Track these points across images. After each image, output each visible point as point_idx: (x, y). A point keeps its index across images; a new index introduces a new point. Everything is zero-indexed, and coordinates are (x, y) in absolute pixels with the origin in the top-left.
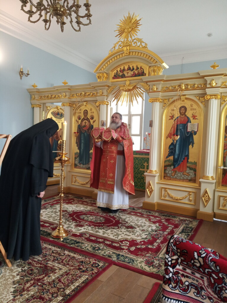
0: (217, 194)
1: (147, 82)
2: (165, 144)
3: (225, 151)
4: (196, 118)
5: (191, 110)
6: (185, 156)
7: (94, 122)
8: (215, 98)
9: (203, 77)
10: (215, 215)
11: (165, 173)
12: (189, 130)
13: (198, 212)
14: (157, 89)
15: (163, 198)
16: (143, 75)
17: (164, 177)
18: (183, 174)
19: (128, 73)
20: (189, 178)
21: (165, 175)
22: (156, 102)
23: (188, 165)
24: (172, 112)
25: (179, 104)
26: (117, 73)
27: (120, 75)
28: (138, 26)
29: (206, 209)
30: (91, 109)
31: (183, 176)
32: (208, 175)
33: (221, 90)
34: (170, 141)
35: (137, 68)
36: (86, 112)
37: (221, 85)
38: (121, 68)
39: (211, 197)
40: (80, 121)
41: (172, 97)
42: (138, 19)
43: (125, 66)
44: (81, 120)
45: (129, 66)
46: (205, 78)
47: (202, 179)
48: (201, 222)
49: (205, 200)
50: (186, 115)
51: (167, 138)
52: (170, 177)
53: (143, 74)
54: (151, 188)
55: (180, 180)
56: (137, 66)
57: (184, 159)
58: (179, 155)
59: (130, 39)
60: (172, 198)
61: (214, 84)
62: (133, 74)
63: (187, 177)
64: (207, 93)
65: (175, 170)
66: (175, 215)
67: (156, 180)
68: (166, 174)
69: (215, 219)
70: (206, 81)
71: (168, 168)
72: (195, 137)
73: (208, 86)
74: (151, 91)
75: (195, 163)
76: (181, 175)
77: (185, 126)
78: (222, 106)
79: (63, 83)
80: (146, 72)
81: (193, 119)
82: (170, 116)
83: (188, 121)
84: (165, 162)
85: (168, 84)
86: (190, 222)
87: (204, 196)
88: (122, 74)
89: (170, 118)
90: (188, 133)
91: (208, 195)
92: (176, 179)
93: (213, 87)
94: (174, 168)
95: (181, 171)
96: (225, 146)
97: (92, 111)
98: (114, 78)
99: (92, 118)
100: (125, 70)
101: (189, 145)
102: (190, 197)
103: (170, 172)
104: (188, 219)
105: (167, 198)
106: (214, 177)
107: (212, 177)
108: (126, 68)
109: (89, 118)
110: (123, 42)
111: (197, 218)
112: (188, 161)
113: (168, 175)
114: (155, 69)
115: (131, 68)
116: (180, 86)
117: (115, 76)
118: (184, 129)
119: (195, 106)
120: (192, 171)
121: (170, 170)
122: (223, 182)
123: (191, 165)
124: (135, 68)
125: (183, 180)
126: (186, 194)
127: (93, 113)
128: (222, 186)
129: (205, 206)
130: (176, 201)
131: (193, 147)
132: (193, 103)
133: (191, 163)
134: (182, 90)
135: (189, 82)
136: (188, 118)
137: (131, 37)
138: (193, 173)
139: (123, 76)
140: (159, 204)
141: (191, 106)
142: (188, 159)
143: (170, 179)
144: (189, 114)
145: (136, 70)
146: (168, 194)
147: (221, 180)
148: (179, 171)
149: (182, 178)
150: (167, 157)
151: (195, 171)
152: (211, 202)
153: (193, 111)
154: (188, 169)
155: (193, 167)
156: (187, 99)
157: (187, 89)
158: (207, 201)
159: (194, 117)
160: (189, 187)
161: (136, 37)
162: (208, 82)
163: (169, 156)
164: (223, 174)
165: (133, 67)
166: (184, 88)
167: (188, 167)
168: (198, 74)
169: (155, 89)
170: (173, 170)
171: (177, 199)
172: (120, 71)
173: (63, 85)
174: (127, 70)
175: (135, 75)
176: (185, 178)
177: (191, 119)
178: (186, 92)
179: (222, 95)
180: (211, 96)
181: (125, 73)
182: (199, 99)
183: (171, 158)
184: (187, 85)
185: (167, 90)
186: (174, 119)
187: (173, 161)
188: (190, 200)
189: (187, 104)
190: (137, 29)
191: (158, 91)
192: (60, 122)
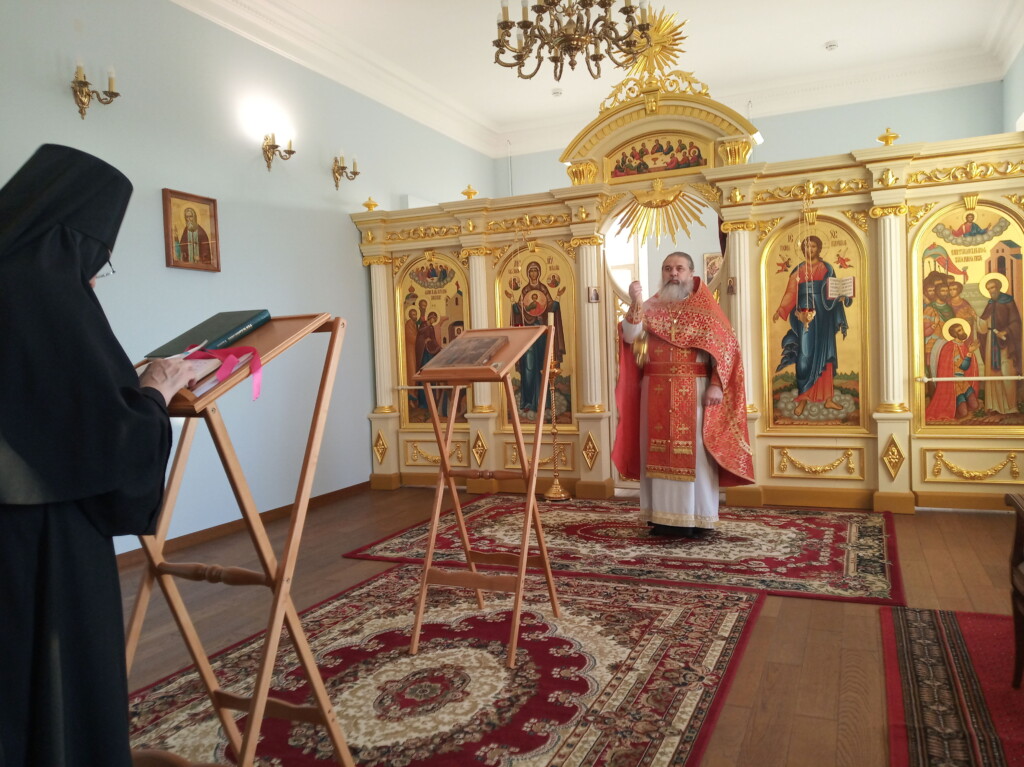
0: (917, 446)
1: (713, 183)
2: (771, 337)
3: (928, 339)
4: (847, 263)
5: (835, 244)
6: (827, 361)
7: (560, 293)
8: (895, 214)
9: (862, 164)
10: (917, 498)
11: (775, 408)
12: (832, 294)
13: (876, 494)
14: (743, 197)
15: (776, 473)
16: (699, 164)
17: (775, 419)
18: (825, 407)
19: (655, 160)
20: (842, 416)
21: (778, 414)
22: (741, 231)
24: (784, 253)
25: (801, 233)
26: (624, 162)
27: (634, 164)
28: (677, 42)
29: (893, 487)
30: (550, 260)
31: (825, 412)
32: (891, 400)
33: (908, 193)
34: (784, 326)
35: (682, 147)
36: (534, 269)
37: (907, 181)
38: (633, 148)
39: (905, 454)
40: (517, 294)
41: (781, 216)
43: (646, 141)
44: (521, 289)
45: (657, 141)
46: (868, 166)
47: (878, 411)
48: (888, 516)
49: (890, 462)
50: (820, 260)
51: (775, 319)
52: (790, 418)
53: (698, 161)
55: (818, 422)
56: (680, 141)
57: (824, 368)
58: (810, 361)
60: (802, 469)
61: (891, 181)
62: (672, 162)
63: (835, 412)
64: (875, 203)
65: (804, 397)
66: (819, 510)
67: (758, 428)
68: (780, 411)
69: (917, 508)
70: (869, 175)
71: (784, 395)
72: (848, 311)
73: (876, 185)
74: (726, 203)
75: (854, 377)
76: (820, 410)
77: (821, 286)
78: (912, 231)
79: (464, 193)
81: (841, 267)
82: (779, 265)
83: (829, 272)
84: (774, 380)
85: (770, 185)
86: (863, 518)
87: (886, 455)
88: (638, 162)
89: (780, 268)
90: (829, 302)
91: (898, 451)
92: (807, 422)
93: (887, 188)
94: (800, 393)
95: (819, 401)
96: (925, 328)
97: (554, 264)
98: (615, 174)
99: (555, 283)
100: (647, 153)
101: (835, 333)
102: (848, 462)
103: (790, 406)
104: (854, 514)
105: (789, 472)
106: (906, 405)
107: (901, 405)
109: (545, 282)
110: (638, 83)
111: (876, 509)
112: (835, 374)
113: (786, 413)
114: (736, 148)
115: (665, 147)
116: (802, 188)
117: (617, 168)
118: (818, 292)
119: (843, 236)
120: (848, 397)
121: (788, 401)
123: (844, 381)
124: (675, 146)
125: (827, 421)
126: (838, 455)
128: (927, 425)
129: (892, 479)
130: (814, 475)
131: (844, 336)
132: (835, 228)
133: (844, 376)
134: (809, 198)
135: (824, 177)
137: (661, 68)
138: (852, 402)
139: (642, 168)
140: (768, 491)
141: (834, 235)
142: (835, 366)
143: (792, 424)
144: (829, 255)
145: (679, 151)
146: (792, 462)
147: (923, 412)
148: (814, 399)
149: (822, 417)
150: (779, 368)
151: (855, 395)
152: (905, 464)
153: (838, 248)
155: (850, 385)
156: (820, 218)
157: (820, 195)
158: (896, 466)
159: (843, 262)
160: (849, 437)
161: (674, 68)
162: (876, 176)
163: (784, 364)
164: (926, 396)
165: (669, 143)
166: (812, 191)
167: (835, 388)
168: (851, 156)
169: (739, 198)
170: (796, 399)
171: (816, 472)
172: (633, 156)
174: (652, 153)
175: (676, 165)
176: (831, 416)
178: (818, 203)
179: (910, 204)
180: (883, 208)
181: (648, 160)
182: (853, 217)
184: (821, 185)
185: (774, 198)
186: (790, 270)
187: (795, 378)
188: (849, 470)
189: (822, 231)
190: (675, 47)
191: (745, 201)
192: (439, 298)
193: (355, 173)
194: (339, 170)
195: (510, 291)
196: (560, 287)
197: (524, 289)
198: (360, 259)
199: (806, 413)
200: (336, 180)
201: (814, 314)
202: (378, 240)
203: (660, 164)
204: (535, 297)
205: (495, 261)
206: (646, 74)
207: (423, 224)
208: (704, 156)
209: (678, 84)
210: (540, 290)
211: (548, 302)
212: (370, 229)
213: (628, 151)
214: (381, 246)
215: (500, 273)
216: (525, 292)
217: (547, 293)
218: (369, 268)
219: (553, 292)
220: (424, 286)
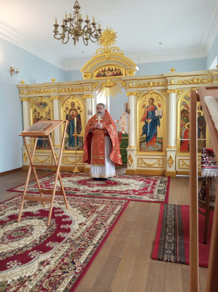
0: (178, 158)
1: (124, 81)
2: (139, 127)
3: (181, 128)
4: (161, 106)
5: (157, 100)
6: (154, 134)
7: (81, 112)
8: (174, 92)
9: (165, 77)
10: (177, 173)
11: (140, 147)
12: (156, 115)
13: (166, 171)
14: (132, 85)
15: (140, 165)
16: (120, 75)
17: (140, 150)
18: (153, 147)
19: (108, 73)
20: (158, 149)
21: (141, 149)
22: (132, 95)
23: (157, 140)
24: (144, 102)
25: (148, 97)
26: (99, 73)
27: (102, 74)
28: (115, 38)
29: (171, 169)
30: (78, 102)
31: (154, 148)
32: (171, 145)
33: (178, 87)
34: (143, 124)
35: (116, 70)
36: (73, 104)
37: (177, 83)
38: (102, 69)
39: (174, 160)
40: (68, 111)
41: (143, 91)
42: (115, 32)
43: (105, 67)
44: (69, 110)
45: (109, 67)
46: (167, 78)
47: (167, 148)
48: (169, 178)
49: (170, 162)
50: (153, 105)
51: (141, 121)
52: (144, 150)
53: (120, 74)
54: (132, 159)
55: (151, 151)
56: (115, 68)
57: (154, 136)
58: (150, 133)
59: (109, 47)
60: (147, 164)
61: (173, 83)
62: (113, 74)
63: (156, 148)
64: (168, 89)
65: (148, 144)
66: (151, 176)
67: (135, 152)
68: (141, 148)
69: (177, 175)
70: (167, 80)
71: (143, 143)
72: (160, 119)
73: (169, 84)
74: (128, 87)
75: (162, 138)
76: (152, 148)
77: (153, 112)
78: (178, 97)
79: (52, 80)
80: (123, 72)
81: (159, 107)
82: (142, 106)
83: (155, 108)
84: (140, 139)
85: (140, 82)
86: (162, 178)
87: (169, 160)
88: (103, 73)
89: (142, 107)
90: (155, 117)
91: (172, 159)
92: (148, 151)
93: (172, 85)
94: (147, 143)
95: (152, 145)
96: (181, 125)
97: (79, 103)
98: (97, 77)
99: (79, 109)
100: (106, 71)
101: (157, 126)
102: (159, 163)
103: (144, 146)
104: (160, 177)
105: (143, 165)
106: (175, 147)
107: (174, 146)
108: (107, 69)
109: (76, 108)
110: (104, 49)
111: (166, 176)
112: (156, 137)
113: (143, 148)
114: (131, 71)
115: (111, 69)
116: (149, 83)
117: (97, 75)
118: (153, 114)
119: (160, 98)
120: (160, 144)
121: (144, 145)
122: (181, 149)
123: (159, 140)
124: (114, 69)
125: (154, 151)
126: (157, 160)
127: (80, 104)
128: (180, 152)
129: (170, 167)
130: (150, 166)
131: (159, 127)
132: (158, 96)
133: (159, 138)
134: (151, 86)
135: (155, 81)
136: (155, 106)
137: (110, 46)
138: (161, 145)
139: (105, 75)
140: (137, 170)
141: (157, 98)
142: (156, 135)
143: (145, 151)
144: (156, 104)
145: (115, 71)
146: (144, 162)
147: (180, 149)
148: (151, 144)
149: (153, 150)
150: (141, 136)
151: (162, 144)
152: (174, 163)
153: (158, 102)
154: (157, 143)
155: (160, 141)
156: (154, 93)
157: (154, 86)
158: (172, 164)
159: (159, 106)
160: (158, 155)
161: (114, 46)
162: (169, 81)
163: (143, 134)
164: (181, 144)
165: (112, 68)
166: (152, 85)
167: (156, 141)
168: (162, 75)
169: (131, 86)
170: (146, 144)
171: (150, 165)
172: (102, 71)
173: (52, 81)
174: (107, 71)
175: (114, 75)
176: (155, 149)
177: (157, 107)
178: (153, 88)
179: (178, 90)
180: (171, 90)
181: (106, 73)
182: (162, 93)
183: (145, 136)
184: (154, 83)
185: (140, 86)
186: (145, 107)
187: (146, 138)
188: (159, 164)
189: (154, 96)
190: (114, 39)
191: (133, 87)
192: (43, 112)
193: (17, 72)
194: (12, 71)
195: (66, 110)
196: (81, 110)
197: (70, 110)
198: (19, 99)
199: (148, 148)
200: (11, 74)
201: (151, 120)
202: (25, 93)
203: (110, 74)
204: (73, 112)
205: (61, 101)
206: (106, 47)
207: (39, 89)
208: (122, 73)
209: (115, 51)
210: (75, 110)
211: (77, 114)
212: (22, 90)
213: (100, 70)
214: (25, 95)
215: (63, 105)
216: (70, 111)
217: (77, 112)
218: (22, 102)
219: (78, 111)
220: (39, 108)
